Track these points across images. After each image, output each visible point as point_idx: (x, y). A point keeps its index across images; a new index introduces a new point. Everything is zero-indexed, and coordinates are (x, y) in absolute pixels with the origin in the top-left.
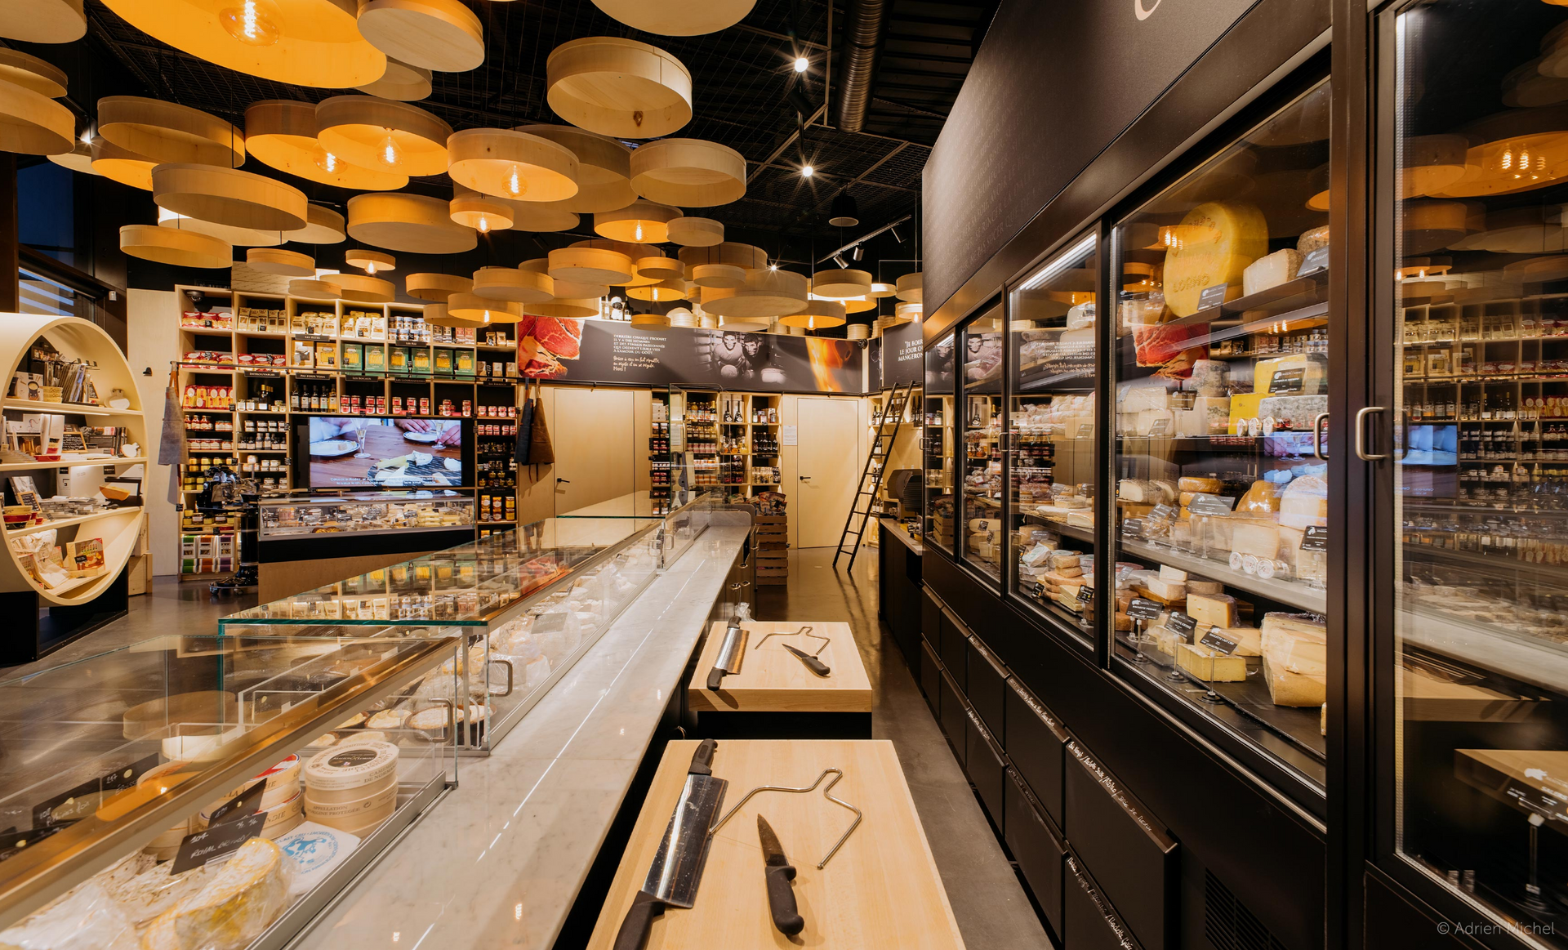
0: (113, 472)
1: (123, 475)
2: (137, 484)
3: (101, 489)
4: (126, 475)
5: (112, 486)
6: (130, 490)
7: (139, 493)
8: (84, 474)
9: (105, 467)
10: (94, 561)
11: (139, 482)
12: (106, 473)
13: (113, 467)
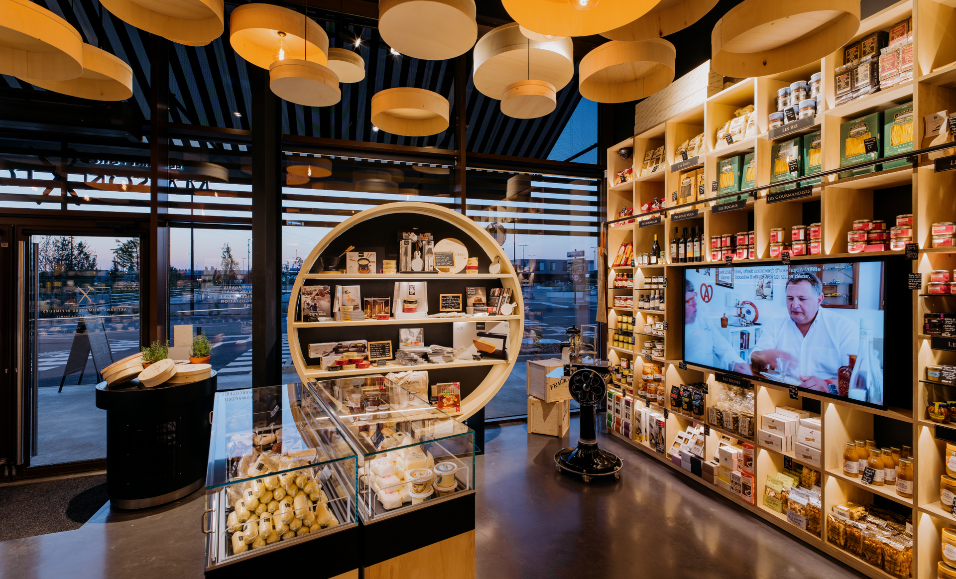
0: (484, 328)
1: (491, 331)
2: (502, 340)
3: (474, 341)
4: (493, 331)
5: (482, 340)
6: (497, 344)
7: (504, 348)
8: (462, 328)
9: (478, 324)
10: (452, 402)
11: (504, 338)
12: (478, 328)
13: (483, 324)
